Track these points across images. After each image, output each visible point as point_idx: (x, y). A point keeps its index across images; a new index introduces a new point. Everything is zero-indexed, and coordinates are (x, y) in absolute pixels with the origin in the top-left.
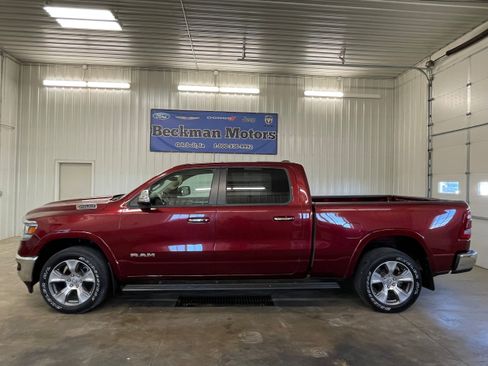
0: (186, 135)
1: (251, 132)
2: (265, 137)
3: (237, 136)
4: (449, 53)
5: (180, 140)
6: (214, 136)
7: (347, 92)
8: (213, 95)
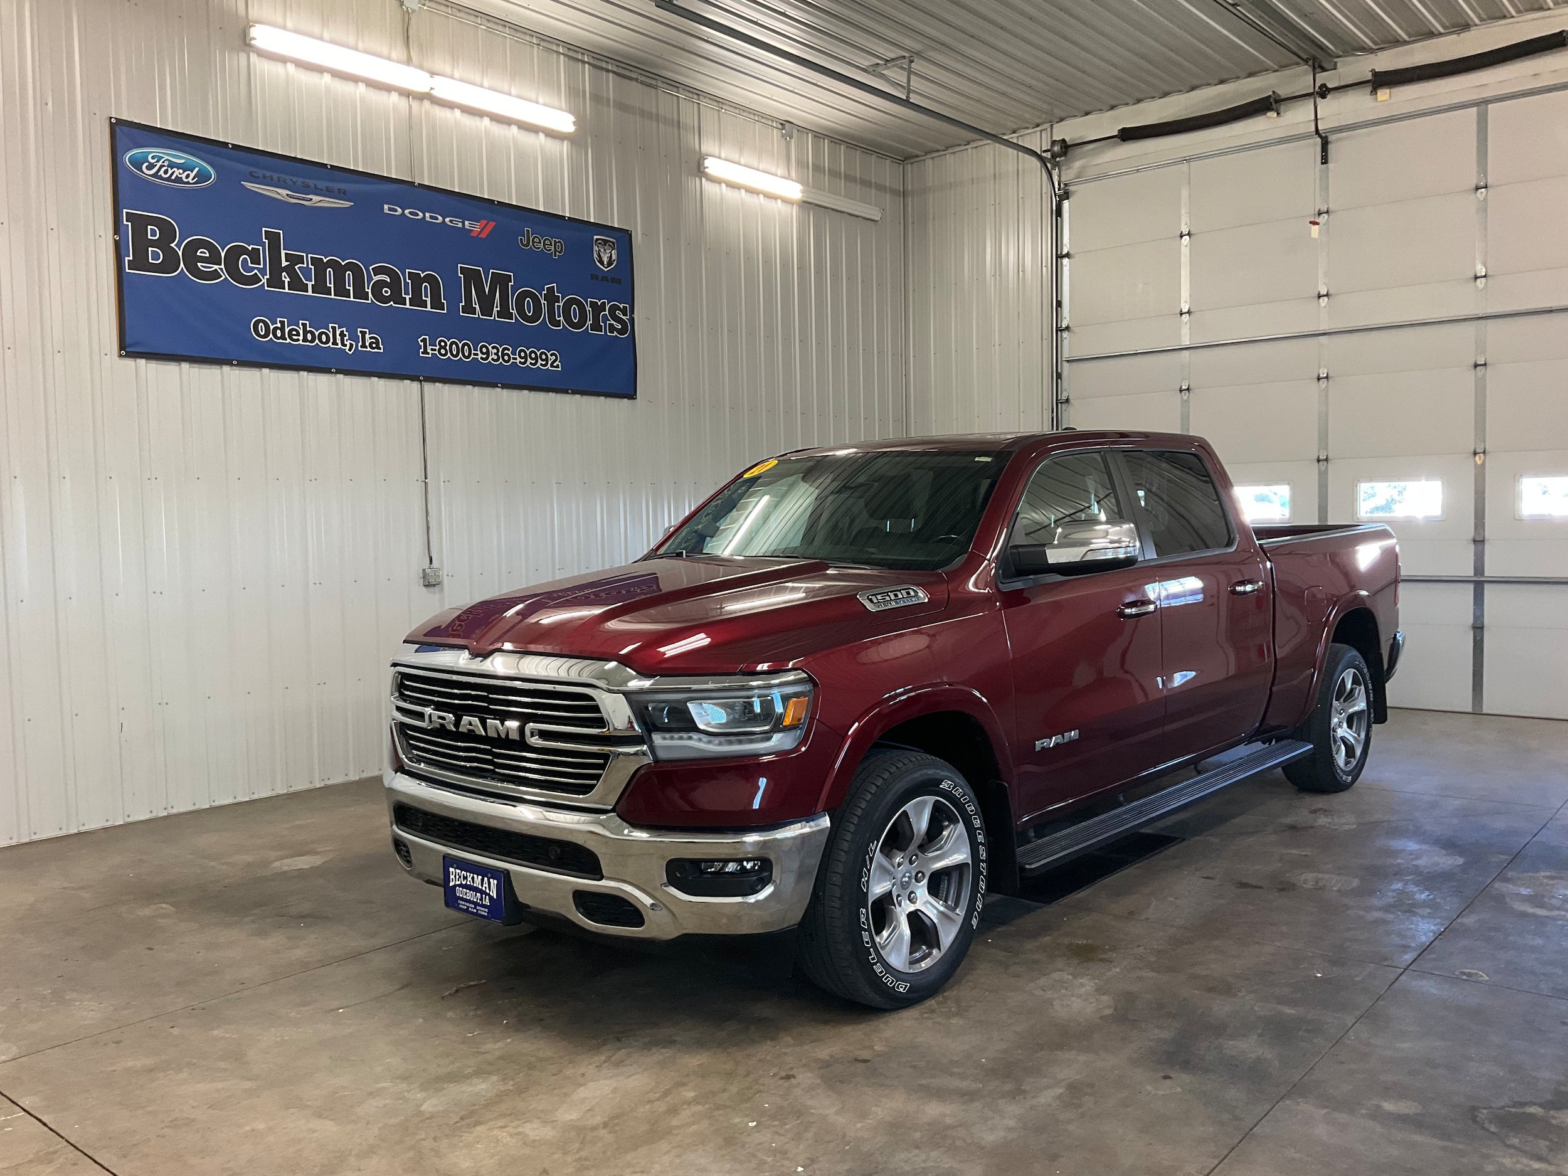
0: (296, 284)
1: (551, 298)
2: (596, 326)
3: (505, 313)
4: (1128, 135)
5: (274, 306)
6: (417, 300)
7: (817, 186)
8: (402, 103)
